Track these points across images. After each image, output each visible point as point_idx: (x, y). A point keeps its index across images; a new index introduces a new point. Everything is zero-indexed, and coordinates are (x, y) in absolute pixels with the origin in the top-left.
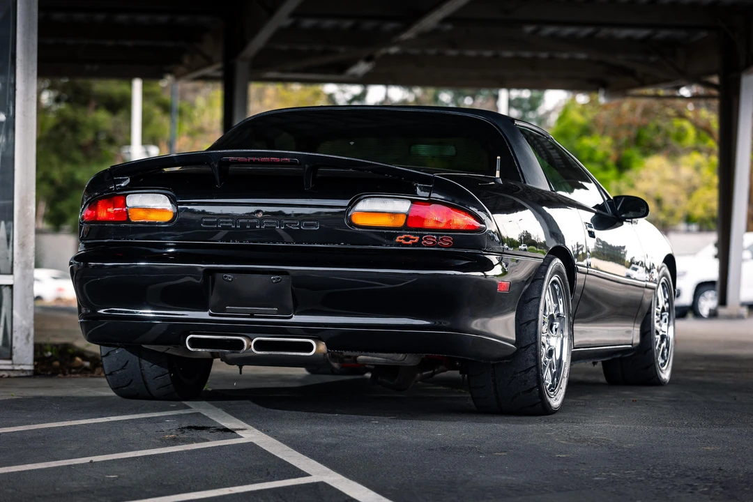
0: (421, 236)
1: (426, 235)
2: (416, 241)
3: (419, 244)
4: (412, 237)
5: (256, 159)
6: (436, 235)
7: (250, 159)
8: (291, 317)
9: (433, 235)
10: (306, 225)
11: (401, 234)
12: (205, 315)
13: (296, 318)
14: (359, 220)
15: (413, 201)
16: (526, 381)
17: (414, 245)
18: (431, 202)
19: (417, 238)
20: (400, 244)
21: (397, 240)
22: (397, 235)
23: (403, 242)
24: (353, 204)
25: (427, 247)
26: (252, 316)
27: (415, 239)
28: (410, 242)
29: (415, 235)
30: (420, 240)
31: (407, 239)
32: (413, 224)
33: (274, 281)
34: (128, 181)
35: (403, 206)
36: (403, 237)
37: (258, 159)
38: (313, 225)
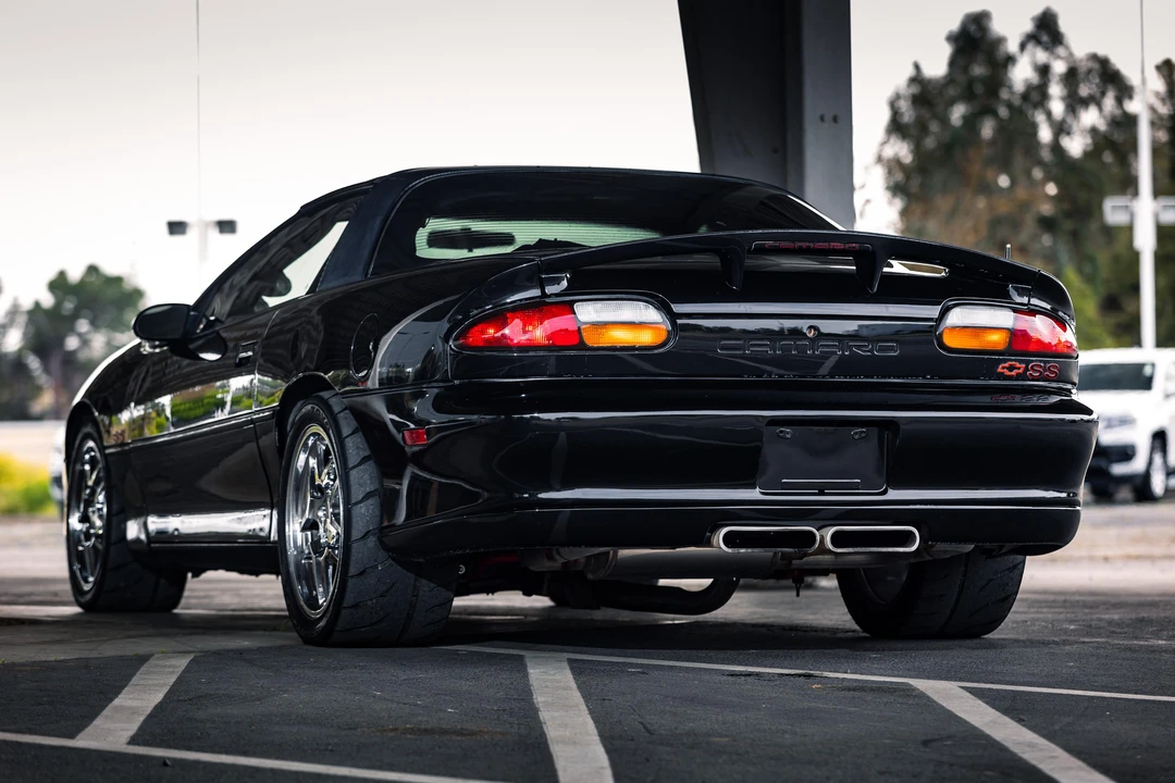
0: (1027, 363)
1: (1033, 361)
2: (1021, 371)
4: (1018, 365)
5: (807, 244)
6: (1045, 362)
7: (798, 244)
8: (885, 492)
9: (1041, 361)
10: (881, 349)
11: (1005, 361)
13: (893, 494)
14: (950, 341)
15: (1015, 310)
18: (1033, 312)
19: (1023, 366)
20: (1002, 376)
21: (1000, 370)
22: (1000, 362)
23: (1007, 373)
24: (942, 315)
25: (1032, 380)
26: (821, 493)
27: (1019, 368)
28: (1014, 373)
29: (1021, 362)
30: (1026, 369)
31: (1011, 368)
32: (1017, 344)
33: (856, 437)
35: (1002, 318)
36: (1006, 365)
37: (811, 245)
38: (891, 349)
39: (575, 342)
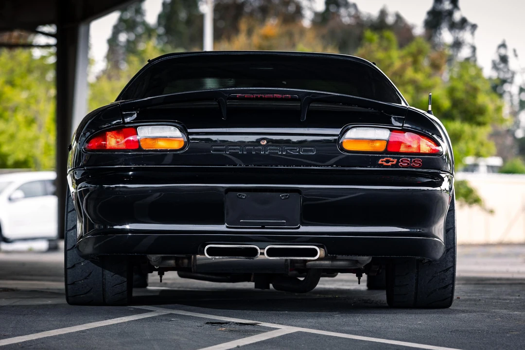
0: (398, 158)
1: (402, 158)
2: (394, 163)
3: (396, 166)
4: (392, 159)
5: (260, 95)
6: (411, 158)
7: (255, 96)
8: (299, 228)
9: (408, 158)
10: (305, 151)
11: (383, 157)
12: (223, 228)
13: (303, 229)
14: (348, 146)
15: (391, 130)
16: (444, 279)
17: (393, 166)
18: (404, 130)
19: (396, 160)
20: (381, 166)
21: (380, 162)
22: (380, 158)
23: (385, 164)
24: (343, 133)
25: (403, 168)
26: (263, 228)
27: (393, 161)
28: (390, 164)
29: (394, 158)
30: (398, 162)
31: (387, 161)
32: (392, 148)
33: (283, 198)
34: (135, 116)
35: (383, 134)
36: (384, 159)
37: (263, 96)
38: (311, 151)
39: (137, 147)
